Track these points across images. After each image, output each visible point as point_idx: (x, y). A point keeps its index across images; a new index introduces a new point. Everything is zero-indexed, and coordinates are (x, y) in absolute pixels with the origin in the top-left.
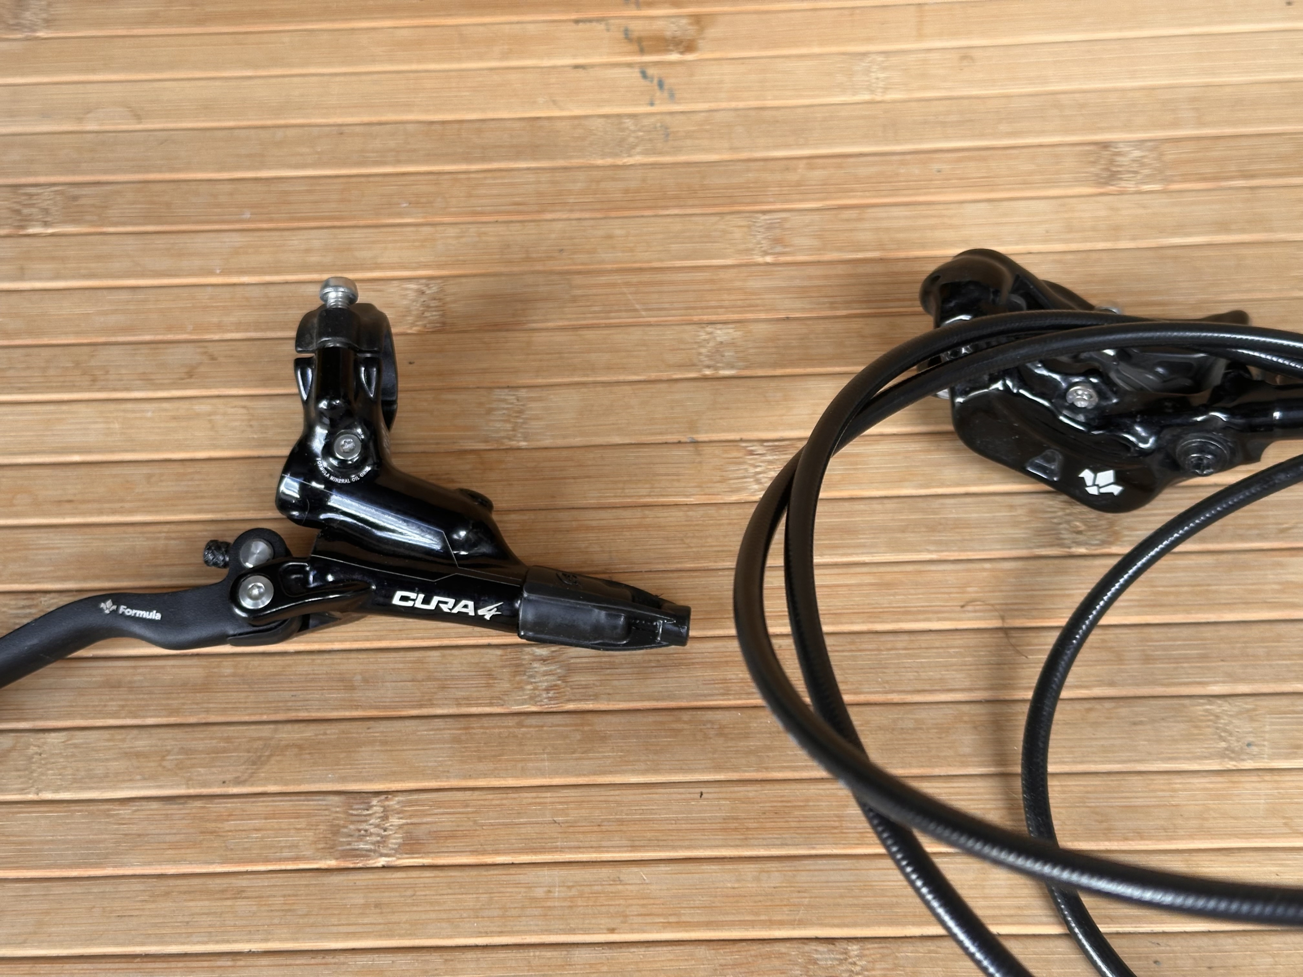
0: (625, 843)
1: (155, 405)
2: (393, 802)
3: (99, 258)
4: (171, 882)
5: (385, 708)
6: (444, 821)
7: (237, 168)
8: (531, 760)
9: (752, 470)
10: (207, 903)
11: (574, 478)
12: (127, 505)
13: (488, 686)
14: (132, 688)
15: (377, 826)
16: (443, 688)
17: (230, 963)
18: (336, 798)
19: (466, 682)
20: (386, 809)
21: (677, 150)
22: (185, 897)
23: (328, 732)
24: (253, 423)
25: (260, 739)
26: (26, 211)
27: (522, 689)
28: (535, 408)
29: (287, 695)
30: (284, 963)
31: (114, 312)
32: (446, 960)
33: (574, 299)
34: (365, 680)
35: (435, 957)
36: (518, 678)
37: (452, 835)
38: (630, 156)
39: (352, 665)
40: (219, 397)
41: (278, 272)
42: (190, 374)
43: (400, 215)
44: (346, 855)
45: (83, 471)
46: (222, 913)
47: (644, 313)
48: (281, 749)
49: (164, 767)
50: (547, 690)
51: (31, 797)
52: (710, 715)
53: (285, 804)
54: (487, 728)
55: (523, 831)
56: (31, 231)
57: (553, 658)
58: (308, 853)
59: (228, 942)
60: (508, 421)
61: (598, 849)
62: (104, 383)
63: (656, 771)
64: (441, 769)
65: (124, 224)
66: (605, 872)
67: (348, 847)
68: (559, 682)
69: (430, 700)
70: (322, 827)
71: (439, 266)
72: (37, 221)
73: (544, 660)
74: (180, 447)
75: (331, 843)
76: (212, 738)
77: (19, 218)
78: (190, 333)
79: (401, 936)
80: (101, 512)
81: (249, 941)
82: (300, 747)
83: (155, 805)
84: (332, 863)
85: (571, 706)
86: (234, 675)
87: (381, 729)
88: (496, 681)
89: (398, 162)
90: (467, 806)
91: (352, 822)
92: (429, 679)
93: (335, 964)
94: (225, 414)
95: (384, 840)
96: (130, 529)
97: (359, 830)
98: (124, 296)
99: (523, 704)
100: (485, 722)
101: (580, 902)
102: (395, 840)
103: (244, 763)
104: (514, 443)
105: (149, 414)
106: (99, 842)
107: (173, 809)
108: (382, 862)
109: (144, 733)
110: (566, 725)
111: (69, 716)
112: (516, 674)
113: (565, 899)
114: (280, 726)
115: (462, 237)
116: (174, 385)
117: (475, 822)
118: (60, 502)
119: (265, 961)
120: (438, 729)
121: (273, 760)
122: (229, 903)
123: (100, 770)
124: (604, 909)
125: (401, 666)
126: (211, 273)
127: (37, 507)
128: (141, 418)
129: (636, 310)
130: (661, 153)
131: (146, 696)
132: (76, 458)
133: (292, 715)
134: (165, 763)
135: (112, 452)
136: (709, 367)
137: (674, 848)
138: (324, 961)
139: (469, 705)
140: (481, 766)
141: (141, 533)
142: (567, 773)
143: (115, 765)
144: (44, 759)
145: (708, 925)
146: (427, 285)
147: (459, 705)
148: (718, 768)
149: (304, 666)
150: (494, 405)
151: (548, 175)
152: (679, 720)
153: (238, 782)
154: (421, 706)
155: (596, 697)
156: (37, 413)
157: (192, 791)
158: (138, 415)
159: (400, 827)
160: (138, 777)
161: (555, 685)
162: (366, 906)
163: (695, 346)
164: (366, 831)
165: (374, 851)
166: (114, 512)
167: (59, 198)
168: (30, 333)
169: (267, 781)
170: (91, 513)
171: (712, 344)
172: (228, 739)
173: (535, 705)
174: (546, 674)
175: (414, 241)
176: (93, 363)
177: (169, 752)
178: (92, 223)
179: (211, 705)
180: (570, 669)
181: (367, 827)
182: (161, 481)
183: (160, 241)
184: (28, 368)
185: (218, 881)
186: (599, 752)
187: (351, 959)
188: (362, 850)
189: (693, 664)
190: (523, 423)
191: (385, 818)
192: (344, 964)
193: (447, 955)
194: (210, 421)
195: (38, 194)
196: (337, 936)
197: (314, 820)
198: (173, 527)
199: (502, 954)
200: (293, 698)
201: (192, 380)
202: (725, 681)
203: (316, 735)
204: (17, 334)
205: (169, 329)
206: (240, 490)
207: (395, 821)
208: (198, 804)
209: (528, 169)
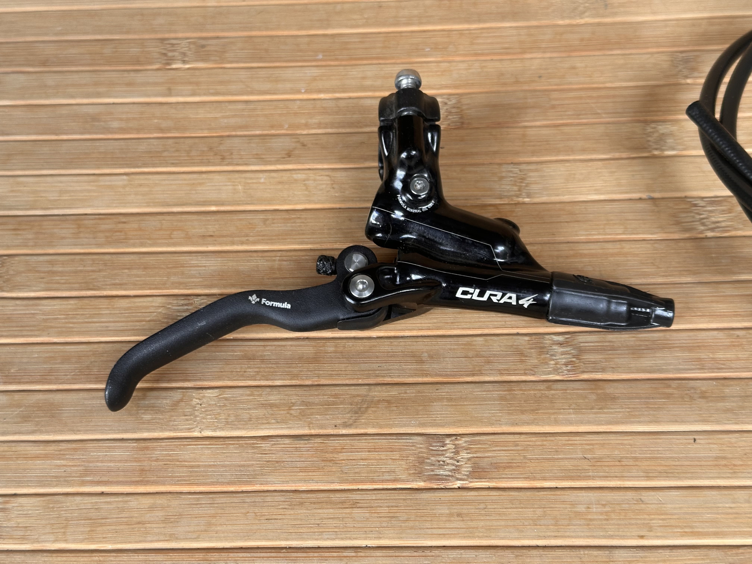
0: (642, 474)
1: (267, 174)
2: (462, 442)
3: (222, 83)
4: (304, 496)
5: (447, 376)
6: (503, 456)
7: (311, 28)
8: (560, 413)
9: (698, 217)
10: (331, 511)
11: (567, 222)
12: (251, 239)
13: (522, 361)
14: (263, 360)
15: (452, 458)
16: (489, 362)
17: (353, 554)
18: (419, 438)
19: (505, 359)
20: (456, 446)
21: (615, 14)
22: (316, 506)
23: (408, 392)
24: (334, 186)
25: (358, 396)
26: (170, 54)
27: (548, 364)
28: (533, 176)
29: (375, 366)
30: (394, 554)
31: (234, 116)
32: (517, 556)
33: (553, 107)
34: (431, 357)
35: (508, 553)
36: (543, 356)
37: (509, 466)
38: (582, 18)
39: (420, 346)
40: (309, 169)
41: (344, 92)
42: (289, 155)
43: (425, 56)
44: (431, 478)
45: (218, 217)
46: (343, 518)
47: (604, 115)
48: (375, 403)
49: (291, 414)
50: (566, 364)
51: (196, 434)
52: (692, 383)
53: (383, 442)
54: (525, 390)
55: (562, 463)
56: (174, 66)
57: (567, 342)
58: (403, 477)
59: (350, 539)
60: (515, 185)
61: (621, 478)
62: (230, 160)
63: (657, 422)
64: (494, 418)
65: (237, 62)
66: (630, 495)
67: (432, 473)
68: (574, 359)
69: (480, 370)
70: (411, 458)
71: (456, 87)
72: (178, 60)
73: (560, 344)
74: (285, 201)
75: (419, 469)
76: (324, 395)
77: (166, 58)
78: (287, 130)
79: (480, 537)
80: (233, 243)
81: (365, 539)
82: (388, 402)
83: (287, 441)
84: (421, 484)
85: (585, 376)
86: (335, 352)
87: (446, 390)
88: (527, 358)
89: (420, 23)
90: (517, 445)
91: (433, 455)
92: (477, 356)
93: (432, 556)
94: (315, 180)
95: (457, 469)
96: (255, 254)
97: (439, 461)
98: (240, 106)
99: (549, 374)
100: (522, 385)
101: (613, 516)
102: (466, 469)
103: (348, 413)
104: (520, 199)
105: (262, 180)
106: (248, 466)
107: (301, 444)
108: (458, 484)
109: (275, 391)
110: (584, 389)
111: (219, 378)
112: (541, 353)
113: (601, 513)
114: (372, 387)
115: (469, 69)
116: (277, 162)
117: (525, 457)
118: (204, 237)
119: (378, 553)
120: (488, 391)
121: (370, 411)
122: (348, 511)
123: (246, 416)
124: (633, 522)
125: (456, 347)
126: (299, 92)
127: (189, 239)
128: (256, 183)
129: (599, 114)
130: (603, 16)
131: (273, 365)
132: (213, 208)
133: (380, 380)
134: (292, 412)
135: (238, 204)
136: (656, 149)
137: (680, 478)
138: (423, 554)
139: (510, 374)
140: (524, 417)
141: (262, 257)
142: (589, 423)
143: (254, 413)
144: (204, 407)
145: (716, 535)
146: (448, 99)
147: (501, 374)
148: (705, 421)
149: (385, 346)
150: (504, 174)
151: (526, 31)
152: (669, 387)
153: (346, 425)
154: (473, 375)
155: (603, 370)
156: (185, 180)
157: (313, 432)
158: (254, 181)
159: (469, 459)
160: (273, 421)
161: (571, 361)
162: (451, 515)
163: (644, 136)
164: (444, 462)
165: (452, 476)
166: (242, 243)
167: (192, 46)
168: (177, 129)
169: (367, 425)
170: (226, 244)
171: (656, 135)
172: (336, 396)
173: (558, 374)
174: (563, 353)
175: (437, 72)
176: (222, 148)
177: (294, 404)
178: (215, 62)
179: (321, 372)
180: (581, 351)
181: (445, 459)
182: (273, 223)
183: (262, 73)
184: (177, 151)
185: (338, 495)
186: (612, 409)
187: (444, 553)
188: (442, 475)
189: (674, 347)
190: (526, 186)
191: (457, 453)
192: (439, 556)
193: (517, 552)
194: (305, 185)
195: (177, 44)
196: (432, 536)
197: (404, 453)
198: (284, 253)
199: (559, 552)
200: (380, 368)
201: (290, 159)
202: (699, 360)
203: (399, 394)
204: (169, 130)
205: (272, 127)
206: (329, 229)
207: (464, 455)
208: (319, 440)
209: (511, 27)
